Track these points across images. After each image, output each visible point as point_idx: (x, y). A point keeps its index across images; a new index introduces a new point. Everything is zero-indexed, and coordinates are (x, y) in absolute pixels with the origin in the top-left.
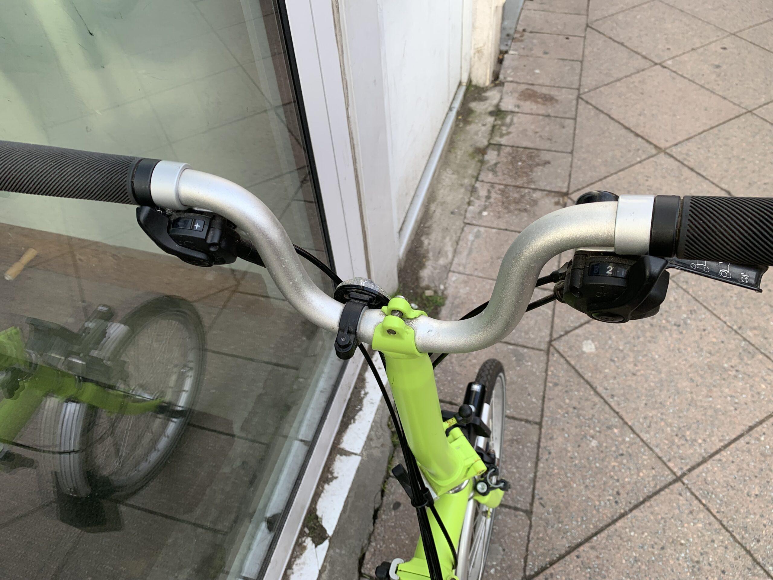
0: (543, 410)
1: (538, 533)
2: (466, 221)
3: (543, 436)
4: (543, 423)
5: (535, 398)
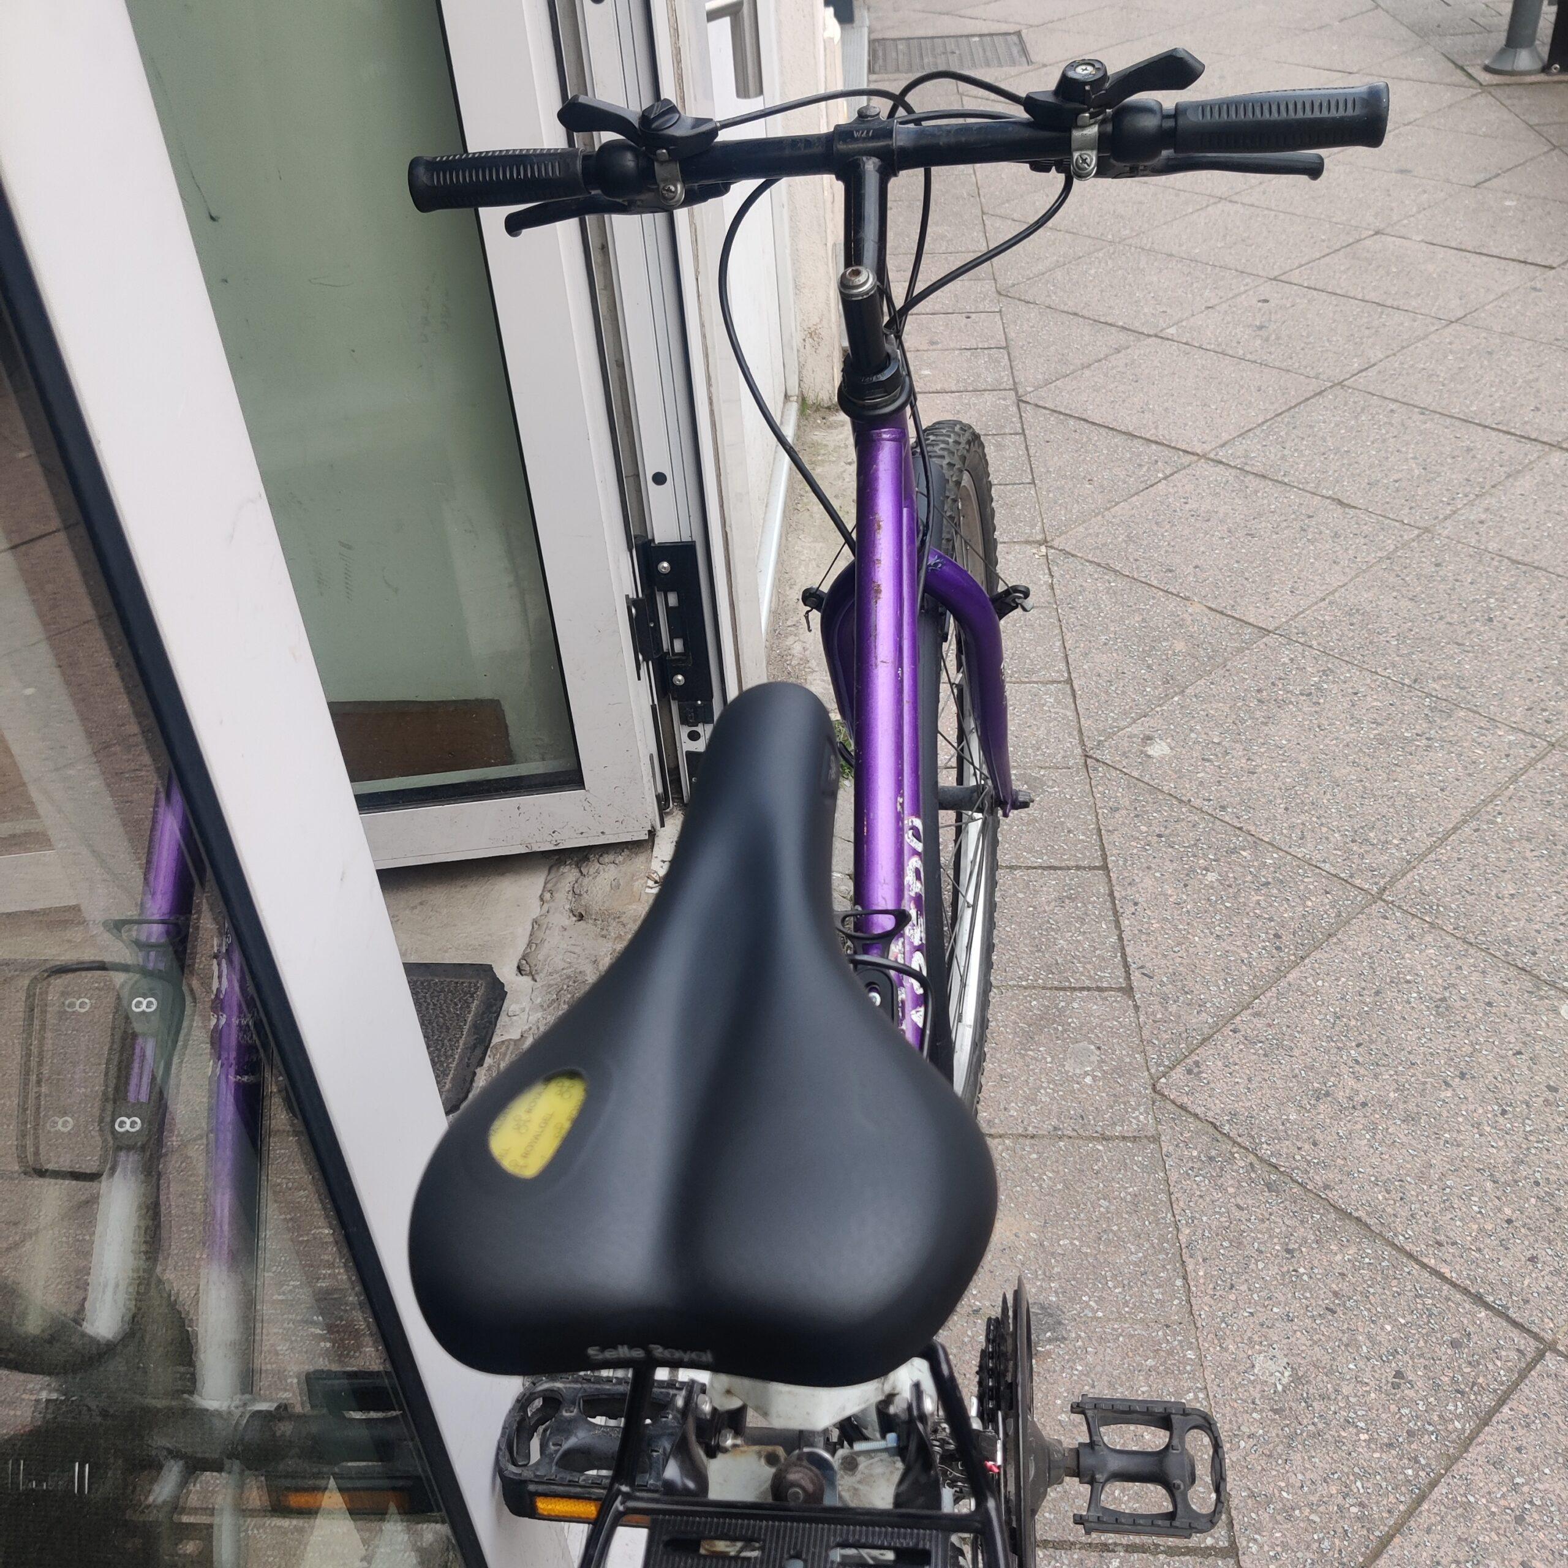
0: (1103, 848)
1: (1154, 1013)
3: (1114, 882)
4: (1110, 866)
5: (1084, 834)
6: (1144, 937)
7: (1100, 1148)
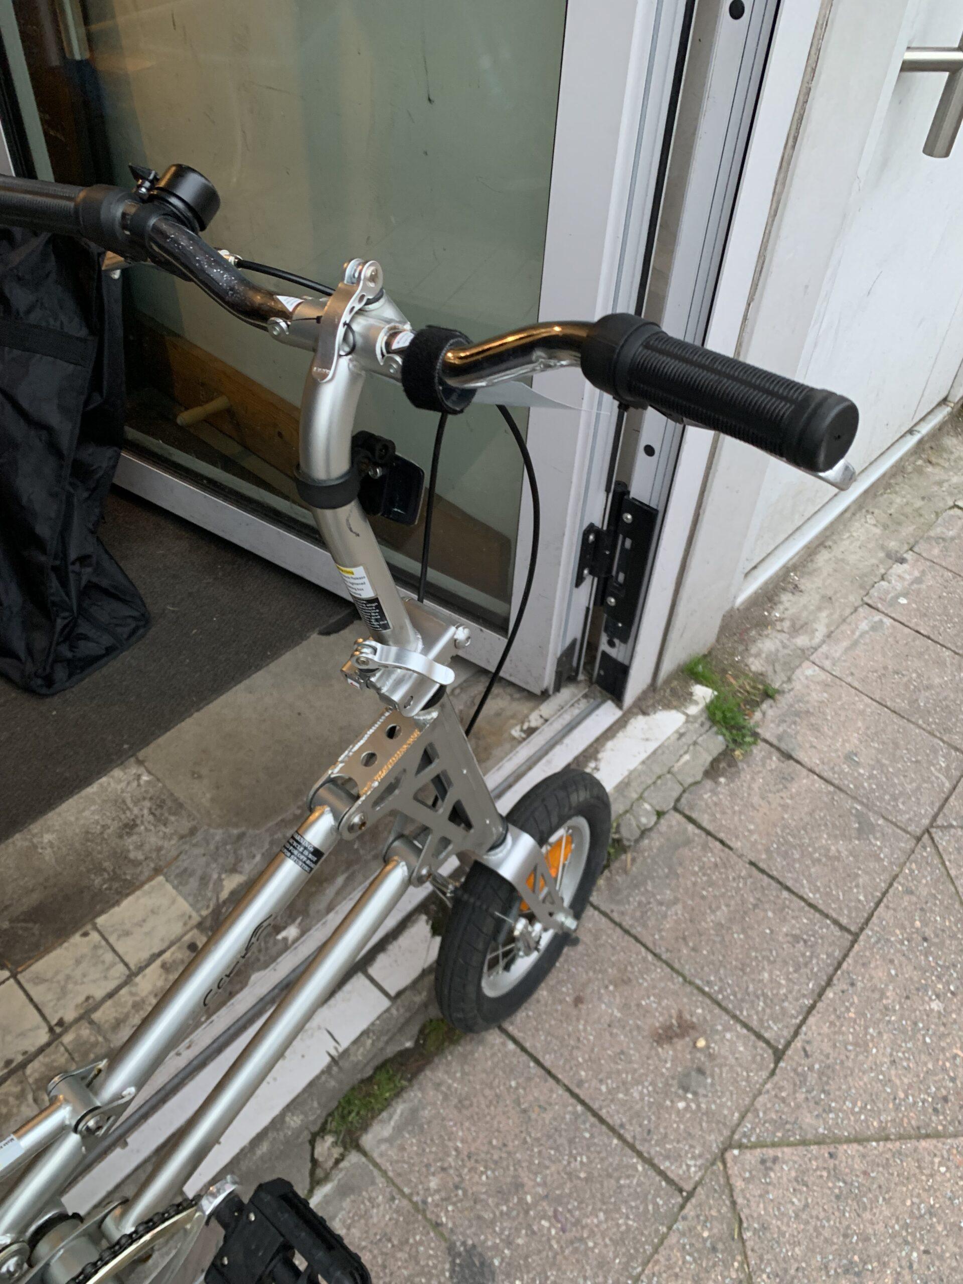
0: (869, 918)
1: (781, 1089)
2: (866, 599)
3: (851, 954)
4: (862, 937)
5: (865, 897)
6: (833, 1017)
7: (640, 1168)
